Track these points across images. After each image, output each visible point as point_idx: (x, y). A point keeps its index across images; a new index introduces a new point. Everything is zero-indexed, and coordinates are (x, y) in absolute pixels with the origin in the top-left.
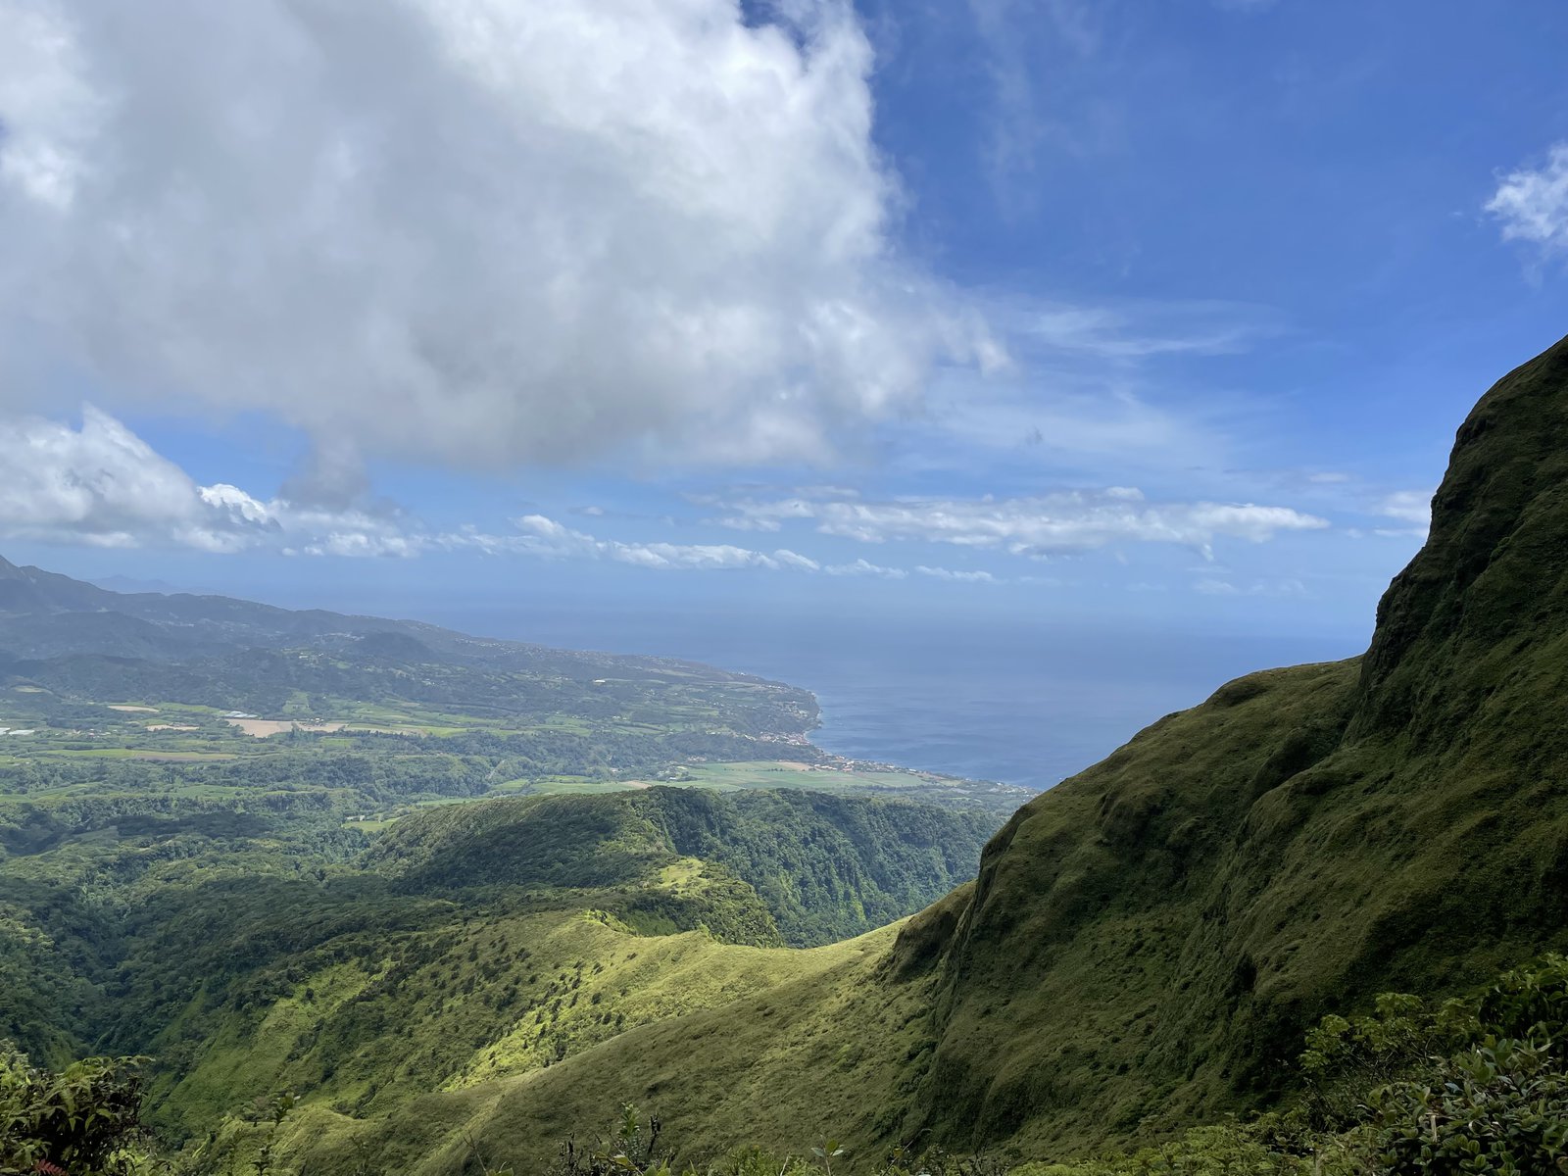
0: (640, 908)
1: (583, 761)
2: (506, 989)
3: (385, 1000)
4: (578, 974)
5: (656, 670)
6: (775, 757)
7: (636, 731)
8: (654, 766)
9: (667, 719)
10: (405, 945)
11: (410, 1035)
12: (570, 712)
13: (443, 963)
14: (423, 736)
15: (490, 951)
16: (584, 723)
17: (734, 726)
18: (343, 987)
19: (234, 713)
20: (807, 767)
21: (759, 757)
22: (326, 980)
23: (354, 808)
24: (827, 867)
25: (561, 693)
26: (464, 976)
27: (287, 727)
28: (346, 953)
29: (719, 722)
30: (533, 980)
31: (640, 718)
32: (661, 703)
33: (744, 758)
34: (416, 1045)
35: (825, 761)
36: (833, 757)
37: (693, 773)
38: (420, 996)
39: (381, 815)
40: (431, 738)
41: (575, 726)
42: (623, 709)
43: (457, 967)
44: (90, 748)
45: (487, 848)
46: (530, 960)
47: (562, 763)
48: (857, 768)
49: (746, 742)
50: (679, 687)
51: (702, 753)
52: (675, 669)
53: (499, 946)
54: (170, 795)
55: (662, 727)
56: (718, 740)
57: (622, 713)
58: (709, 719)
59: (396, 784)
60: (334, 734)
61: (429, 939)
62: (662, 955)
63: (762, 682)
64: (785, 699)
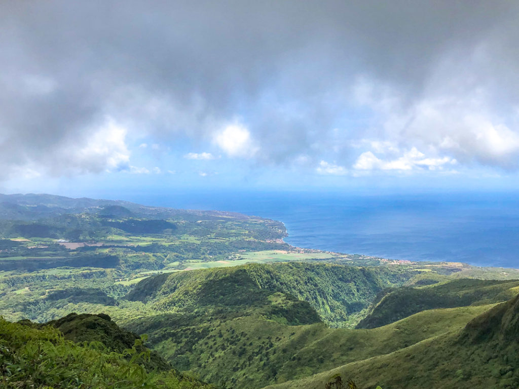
0: (274, 314)
1: (198, 253)
2: (241, 348)
3: (188, 354)
4: (270, 341)
5: (220, 216)
6: (272, 249)
7: (217, 241)
8: (227, 254)
9: (229, 235)
10: (189, 332)
11: (205, 367)
12: (190, 234)
13: (209, 338)
14: (135, 246)
15: (227, 333)
16: (197, 238)
17: (255, 237)
18: (168, 349)
19: (60, 240)
20: (286, 252)
21: (267, 249)
22: (161, 347)
23: (116, 276)
24: (315, 292)
25: (185, 227)
26: (219, 344)
27: (82, 245)
28: (166, 336)
29: (249, 236)
30: (251, 344)
31: (219, 235)
32: (225, 229)
33: (261, 250)
34: (208, 371)
35: (292, 249)
36: (295, 248)
37: (242, 256)
38: (202, 352)
39: (128, 279)
40: (138, 246)
41: (193, 239)
42: (211, 232)
43: (215, 340)
44: (7, 257)
46: (247, 336)
47: (191, 255)
48: (306, 252)
49: (260, 243)
50: (230, 223)
51: (244, 248)
52: (227, 215)
53: (231, 331)
54: (46, 274)
55: (227, 239)
56: (249, 242)
57: (212, 234)
58: (245, 235)
59: (129, 266)
60: (100, 247)
61: (198, 329)
63: (261, 219)
64: (272, 225)
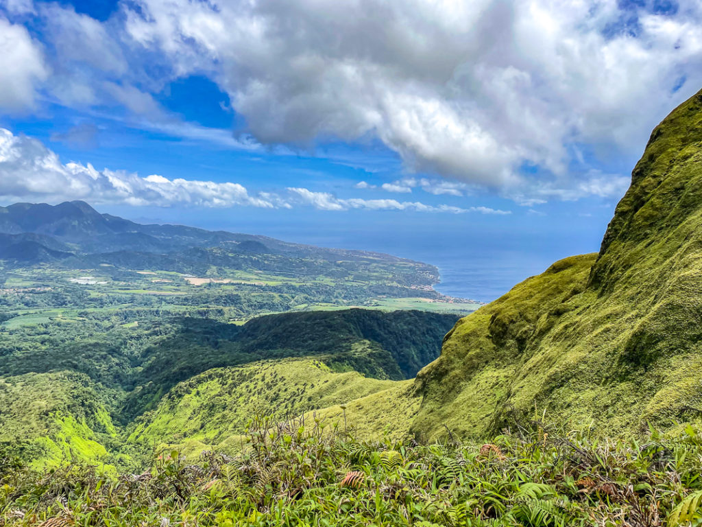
0: (338, 361)
1: (331, 297)
2: (275, 393)
3: (227, 396)
4: (305, 388)
5: (365, 257)
6: (417, 296)
7: (354, 284)
8: (363, 299)
9: (369, 278)
10: (237, 373)
11: (235, 411)
12: (327, 275)
13: (251, 381)
14: (264, 285)
15: (270, 377)
16: (332, 280)
17: (399, 282)
18: (211, 390)
19: (186, 275)
20: (432, 301)
21: (410, 296)
22: (205, 387)
23: (234, 315)
25: (322, 267)
26: (259, 387)
27: (208, 281)
28: (213, 376)
29: (392, 280)
30: (286, 390)
31: (357, 278)
32: (367, 271)
33: (404, 296)
34: (238, 415)
35: (440, 298)
36: (444, 296)
37: (379, 303)
38: (241, 395)
39: (244, 319)
40: (267, 286)
41: (328, 281)
42: (349, 274)
43: (256, 383)
44: (128, 289)
45: (280, 334)
46: (285, 381)
47: (322, 297)
48: (456, 301)
49: (404, 289)
50: (375, 265)
51: (384, 294)
52: (374, 256)
53: (274, 375)
54: (159, 309)
55: (367, 282)
56: (391, 288)
57: (350, 276)
58: (387, 279)
59: (252, 306)
60: (227, 284)
61: (247, 371)
62: (338, 381)
63: (412, 262)
64: (424, 270)
